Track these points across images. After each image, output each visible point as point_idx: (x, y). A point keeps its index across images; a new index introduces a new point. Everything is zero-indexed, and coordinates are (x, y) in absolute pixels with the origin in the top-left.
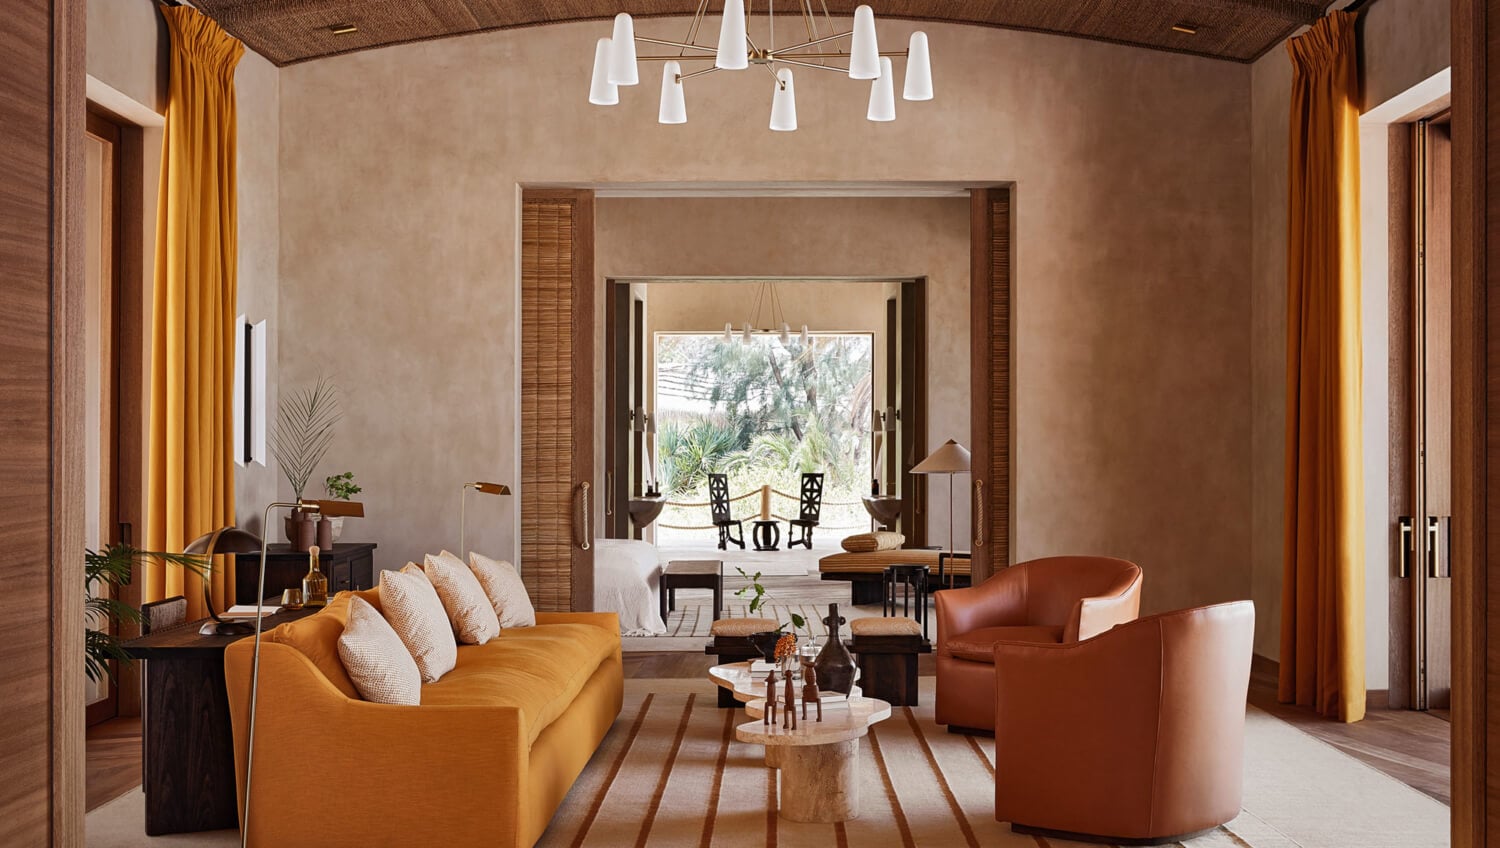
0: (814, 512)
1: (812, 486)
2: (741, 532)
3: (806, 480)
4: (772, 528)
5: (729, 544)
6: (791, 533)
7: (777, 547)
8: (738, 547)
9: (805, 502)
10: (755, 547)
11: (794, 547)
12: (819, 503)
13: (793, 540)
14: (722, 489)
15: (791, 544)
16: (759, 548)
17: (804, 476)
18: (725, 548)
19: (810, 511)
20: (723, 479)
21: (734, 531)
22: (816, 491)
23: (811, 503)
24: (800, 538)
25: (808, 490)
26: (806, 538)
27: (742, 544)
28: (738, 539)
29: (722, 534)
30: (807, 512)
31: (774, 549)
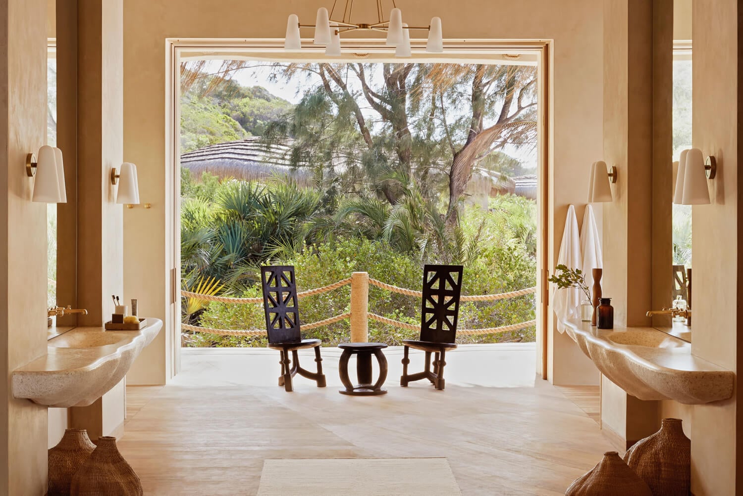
0: (445, 328)
1: (442, 285)
2: (318, 359)
3: (431, 275)
4: (374, 358)
5: (297, 380)
6: (406, 361)
7: (383, 388)
8: (314, 383)
9: (430, 310)
10: (344, 389)
11: (410, 384)
12: (455, 313)
13: (409, 373)
14: (285, 289)
15: (406, 380)
16: (350, 391)
17: (428, 268)
18: (289, 389)
19: (439, 326)
20: (287, 275)
21: (306, 358)
22: (449, 293)
23: (441, 312)
24: (422, 370)
25: (435, 292)
26: (432, 369)
27: (320, 378)
28: (313, 369)
29: (285, 362)
30: (433, 326)
31: (377, 391)
